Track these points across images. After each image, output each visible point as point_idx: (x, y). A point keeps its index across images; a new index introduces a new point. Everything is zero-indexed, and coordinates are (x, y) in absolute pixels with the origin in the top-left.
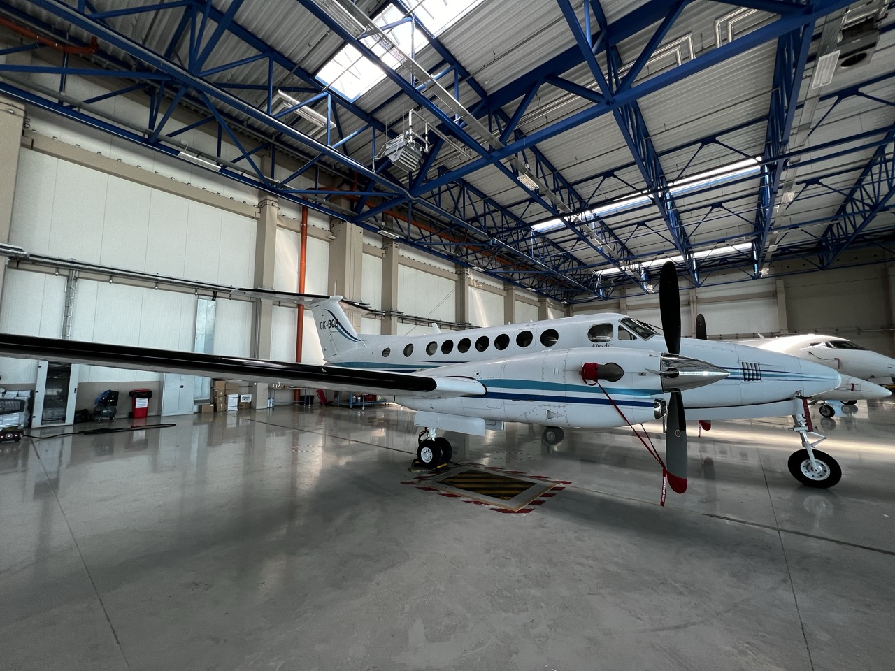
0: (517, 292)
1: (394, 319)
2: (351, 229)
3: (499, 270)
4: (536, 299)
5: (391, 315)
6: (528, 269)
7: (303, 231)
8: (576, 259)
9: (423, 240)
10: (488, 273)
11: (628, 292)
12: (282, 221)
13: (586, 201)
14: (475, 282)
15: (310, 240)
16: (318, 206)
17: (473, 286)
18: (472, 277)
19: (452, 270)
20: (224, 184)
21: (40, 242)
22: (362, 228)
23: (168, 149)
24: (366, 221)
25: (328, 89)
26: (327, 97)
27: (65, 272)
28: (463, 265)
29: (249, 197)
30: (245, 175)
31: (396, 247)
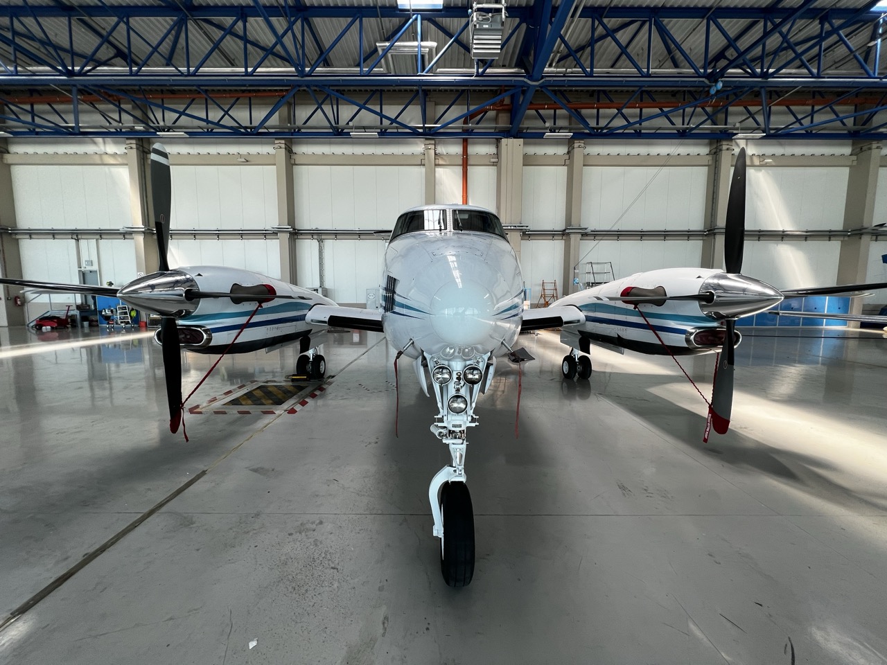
1: (575, 238)
2: (507, 145)
7: (465, 164)
14: (755, 159)
15: (472, 170)
16: (470, 133)
17: (753, 166)
18: (750, 151)
20: (399, 143)
21: (306, 221)
22: (522, 140)
23: (348, 134)
24: (528, 128)
25: (414, 10)
26: (416, 19)
27: (315, 237)
28: (719, 138)
29: (418, 147)
30: (400, 131)
31: (579, 147)
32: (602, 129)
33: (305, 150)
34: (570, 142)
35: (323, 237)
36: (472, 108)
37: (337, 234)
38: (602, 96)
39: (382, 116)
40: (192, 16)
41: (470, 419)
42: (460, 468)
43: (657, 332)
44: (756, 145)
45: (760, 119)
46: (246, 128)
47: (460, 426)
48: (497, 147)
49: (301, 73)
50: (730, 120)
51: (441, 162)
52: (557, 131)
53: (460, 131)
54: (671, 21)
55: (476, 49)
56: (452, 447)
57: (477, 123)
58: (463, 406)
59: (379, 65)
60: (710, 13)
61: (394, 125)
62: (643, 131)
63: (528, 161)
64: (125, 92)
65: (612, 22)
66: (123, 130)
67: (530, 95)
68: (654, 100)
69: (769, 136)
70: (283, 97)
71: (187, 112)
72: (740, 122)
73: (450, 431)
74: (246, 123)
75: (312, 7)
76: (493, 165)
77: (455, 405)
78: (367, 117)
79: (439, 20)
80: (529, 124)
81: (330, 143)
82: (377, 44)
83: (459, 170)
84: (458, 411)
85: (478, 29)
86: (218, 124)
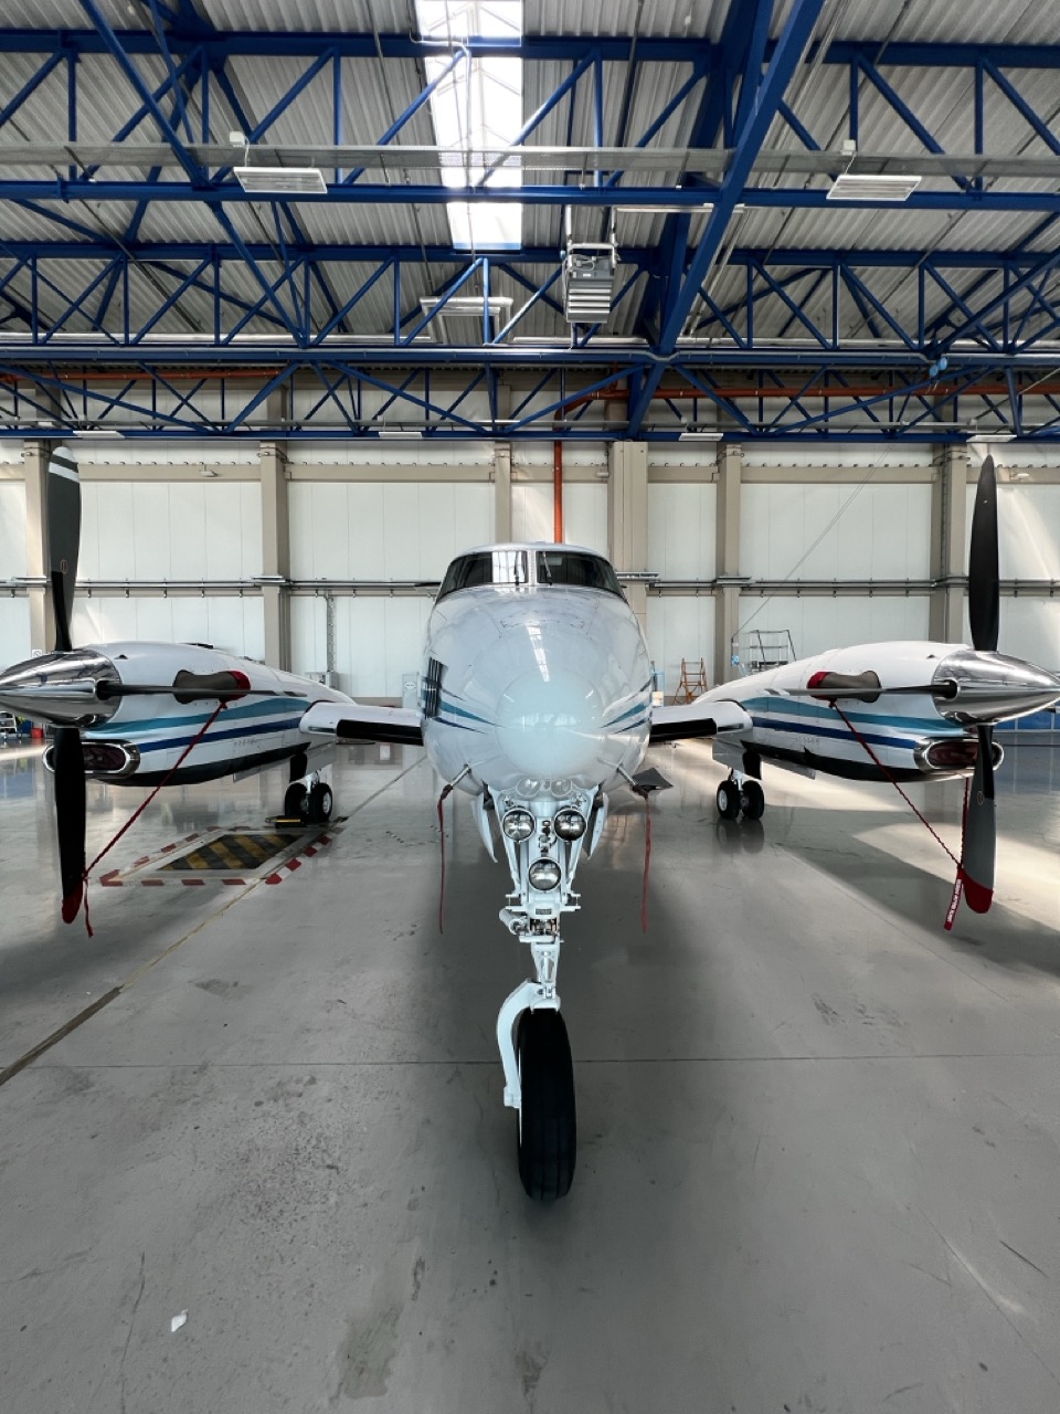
1: (731, 594)
2: (623, 451)
7: (558, 478)
14: (1001, 471)
15: (568, 489)
16: (565, 433)
17: (1000, 483)
19: (925, 460)
20: (454, 448)
21: (307, 567)
22: (645, 443)
23: (375, 434)
24: (654, 426)
25: (477, 252)
26: (481, 264)
27: (321, 592)
28: (947, 441)
29: (484, 454)
30: (456, 429)
31: (734, 454)
32: (768, 427)
33: (304, 458)
34: (720, 447)
35: (334, 592)
36: (568, 395)
37: (355, 588)
38: (766, 378)
39: (428, 407)
40: (136, 258)
41: (565, 899)
42: (549, 986)
43: (869, 744)
44: (1005, 451)
45: (1007, 413)
46: (214, 424)
47: (549, 911)
48: (608, 454)
49: (304, 343)
50: (961, 414)
51: (520, 476)
52: (699, 430)
53: (550, 429)
54: (866, 270)
55: (572, 308)
56: (535, 949)
57: (577, 418)
58: (553, 877)
59: (423, 330)
60: (922, 260)
61: (448, 420)
62: (830, 431)
63: (655, 475)
64: (26, 370)
65: (777, 271)
66: (20, 427)
67: (656, 376)
68: (845, 385)
69: (1021, 439)
70: (275, 378)
71: (124, 400)
72: (978, 418)
73: (532, 920)
74: (215, 417)
75: (322, 246)
76: (602, 482)
77: (540, 876)
78: (404, 409)
79: (516, 266)
80: (657, 419)
81: (347, 448)
82: (422, 301)
83: (549, 488)
84: (545, 887)
85: (577, 280)
86: (171, 419)
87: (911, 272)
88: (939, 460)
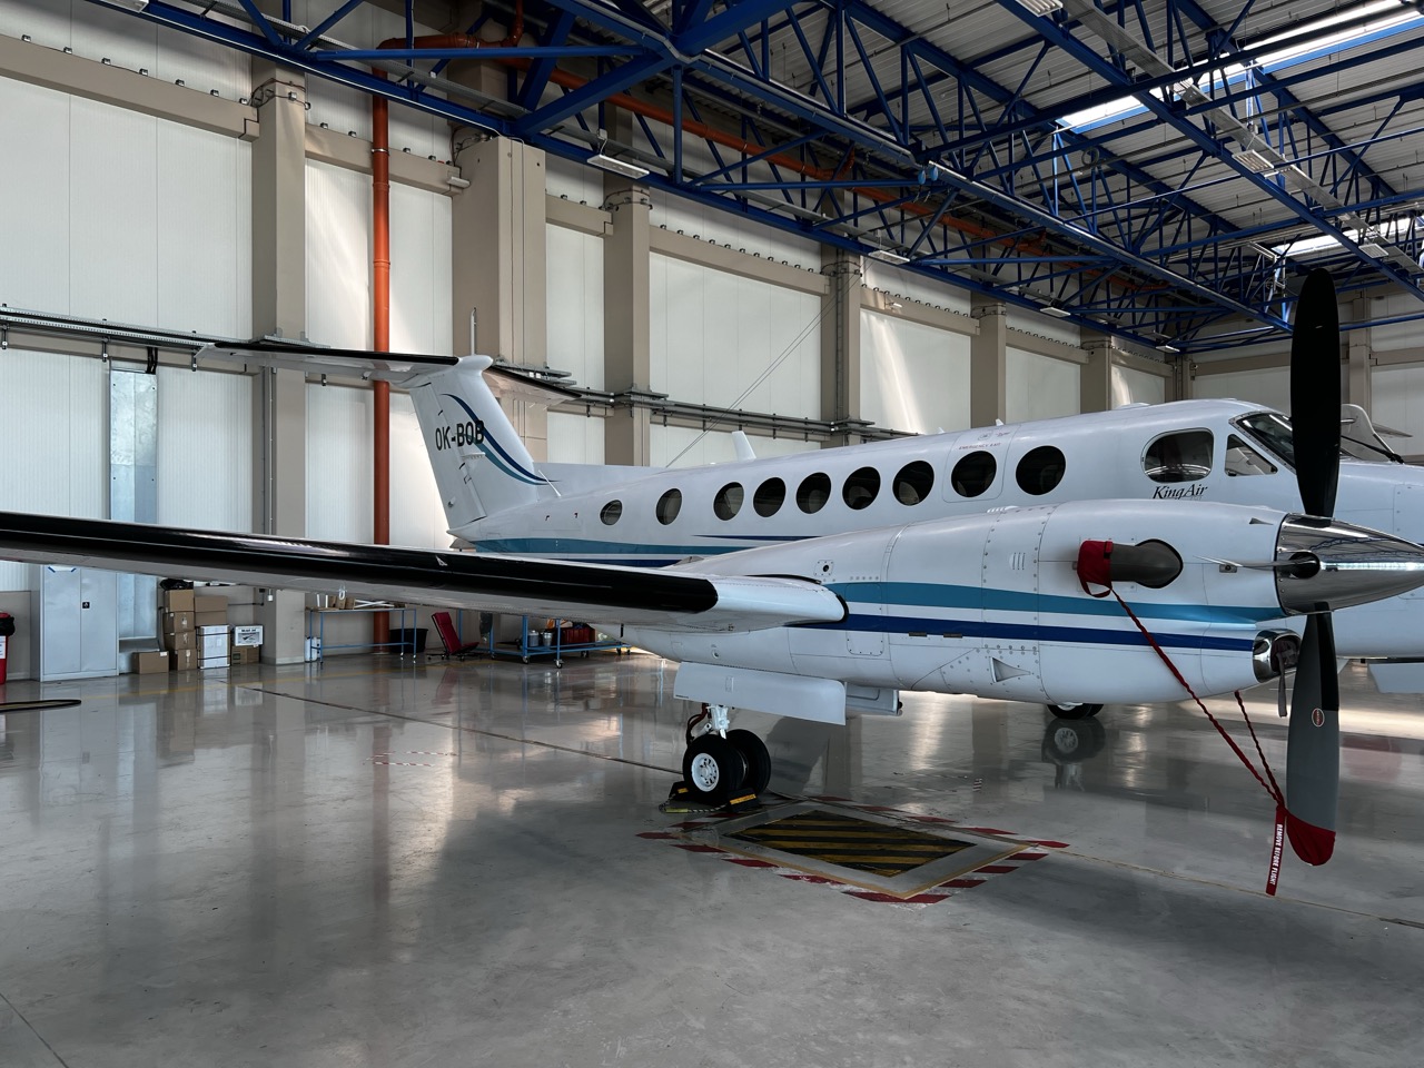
0: (1011, 321)
1: (641, 415)
2: (510, 155)
3: (953, 257)
4: (1075, 340)
5: (632, 404)
6: (1049, 250)
7: (379, 170)
8: (1200, 211)
9: (721, 178)
10: (919, 266)
11: (1378, 309)
12: (318, 143)
13: (1227, 28)
14: (879, 296)
15: (397, 192)
16: (415, 93)
17: (876, 309)
18: (870, 280)
19: (811, 262)
22: (542, 153)
24: (559, 128)
28: (839, 246)
31: (642, 202)
44: (876, 271)
48: (454, 145)
51: (307, 145)
52: (611, 154)
53: (365, 68)
60: (905, 40)
68: (762, 145)
69: (912, 266)
76: (444, 193)
83: (363, 183)
87: (893, 46)
88: (832, 268)
